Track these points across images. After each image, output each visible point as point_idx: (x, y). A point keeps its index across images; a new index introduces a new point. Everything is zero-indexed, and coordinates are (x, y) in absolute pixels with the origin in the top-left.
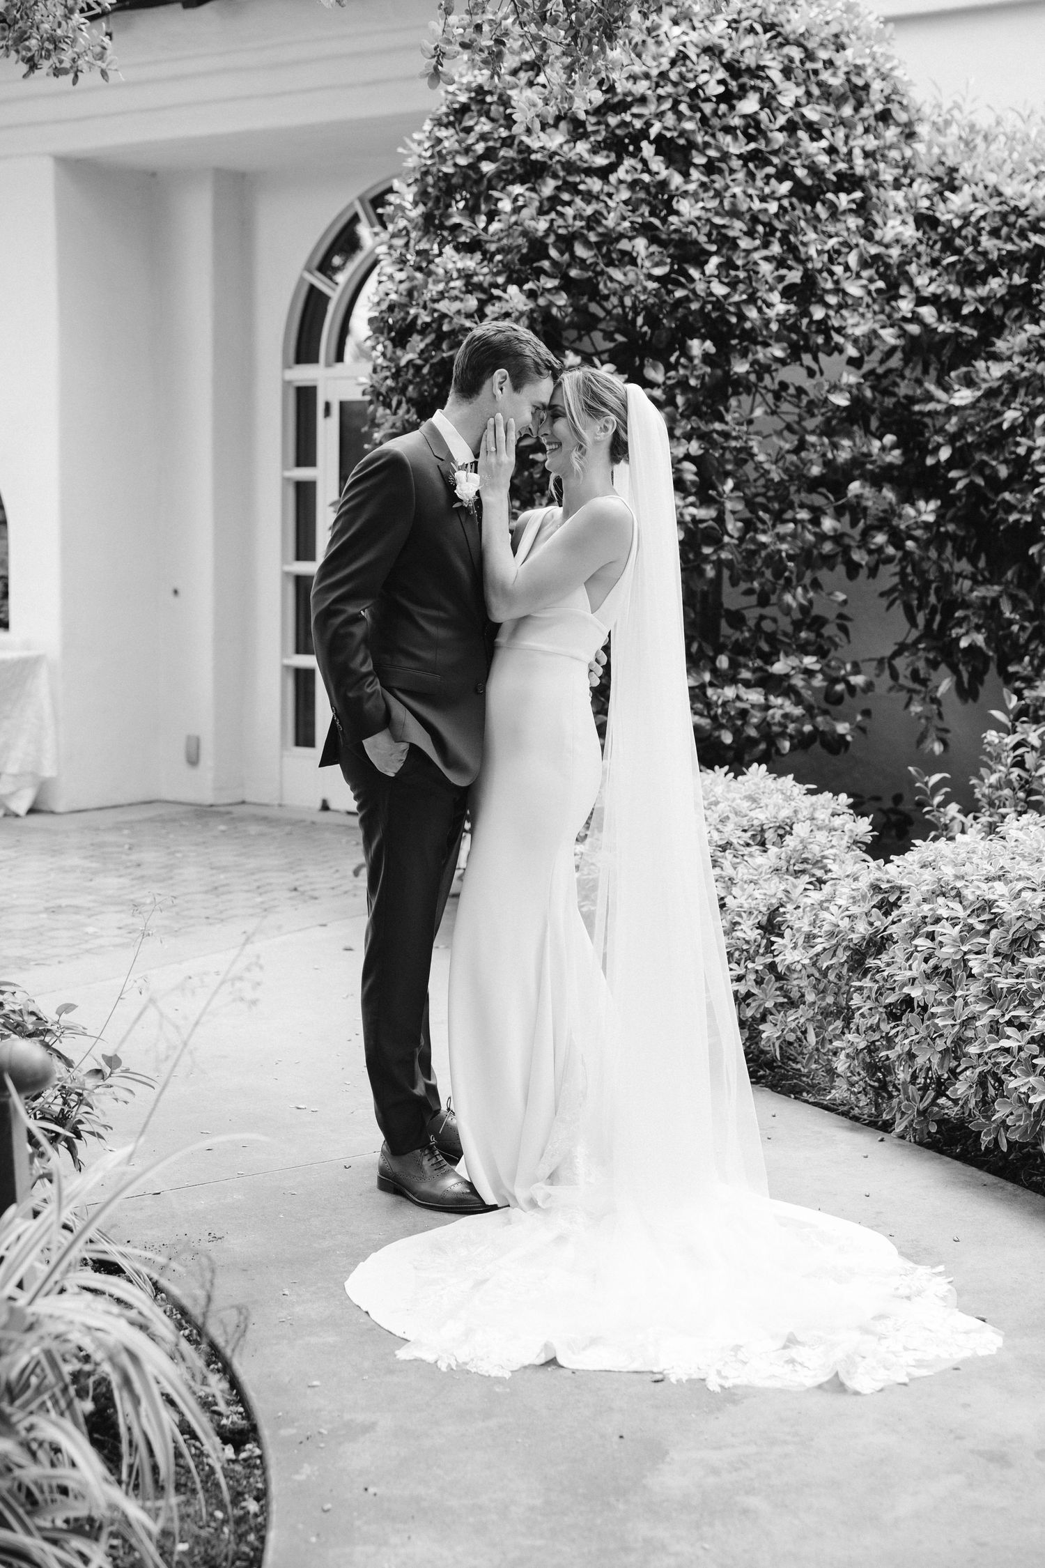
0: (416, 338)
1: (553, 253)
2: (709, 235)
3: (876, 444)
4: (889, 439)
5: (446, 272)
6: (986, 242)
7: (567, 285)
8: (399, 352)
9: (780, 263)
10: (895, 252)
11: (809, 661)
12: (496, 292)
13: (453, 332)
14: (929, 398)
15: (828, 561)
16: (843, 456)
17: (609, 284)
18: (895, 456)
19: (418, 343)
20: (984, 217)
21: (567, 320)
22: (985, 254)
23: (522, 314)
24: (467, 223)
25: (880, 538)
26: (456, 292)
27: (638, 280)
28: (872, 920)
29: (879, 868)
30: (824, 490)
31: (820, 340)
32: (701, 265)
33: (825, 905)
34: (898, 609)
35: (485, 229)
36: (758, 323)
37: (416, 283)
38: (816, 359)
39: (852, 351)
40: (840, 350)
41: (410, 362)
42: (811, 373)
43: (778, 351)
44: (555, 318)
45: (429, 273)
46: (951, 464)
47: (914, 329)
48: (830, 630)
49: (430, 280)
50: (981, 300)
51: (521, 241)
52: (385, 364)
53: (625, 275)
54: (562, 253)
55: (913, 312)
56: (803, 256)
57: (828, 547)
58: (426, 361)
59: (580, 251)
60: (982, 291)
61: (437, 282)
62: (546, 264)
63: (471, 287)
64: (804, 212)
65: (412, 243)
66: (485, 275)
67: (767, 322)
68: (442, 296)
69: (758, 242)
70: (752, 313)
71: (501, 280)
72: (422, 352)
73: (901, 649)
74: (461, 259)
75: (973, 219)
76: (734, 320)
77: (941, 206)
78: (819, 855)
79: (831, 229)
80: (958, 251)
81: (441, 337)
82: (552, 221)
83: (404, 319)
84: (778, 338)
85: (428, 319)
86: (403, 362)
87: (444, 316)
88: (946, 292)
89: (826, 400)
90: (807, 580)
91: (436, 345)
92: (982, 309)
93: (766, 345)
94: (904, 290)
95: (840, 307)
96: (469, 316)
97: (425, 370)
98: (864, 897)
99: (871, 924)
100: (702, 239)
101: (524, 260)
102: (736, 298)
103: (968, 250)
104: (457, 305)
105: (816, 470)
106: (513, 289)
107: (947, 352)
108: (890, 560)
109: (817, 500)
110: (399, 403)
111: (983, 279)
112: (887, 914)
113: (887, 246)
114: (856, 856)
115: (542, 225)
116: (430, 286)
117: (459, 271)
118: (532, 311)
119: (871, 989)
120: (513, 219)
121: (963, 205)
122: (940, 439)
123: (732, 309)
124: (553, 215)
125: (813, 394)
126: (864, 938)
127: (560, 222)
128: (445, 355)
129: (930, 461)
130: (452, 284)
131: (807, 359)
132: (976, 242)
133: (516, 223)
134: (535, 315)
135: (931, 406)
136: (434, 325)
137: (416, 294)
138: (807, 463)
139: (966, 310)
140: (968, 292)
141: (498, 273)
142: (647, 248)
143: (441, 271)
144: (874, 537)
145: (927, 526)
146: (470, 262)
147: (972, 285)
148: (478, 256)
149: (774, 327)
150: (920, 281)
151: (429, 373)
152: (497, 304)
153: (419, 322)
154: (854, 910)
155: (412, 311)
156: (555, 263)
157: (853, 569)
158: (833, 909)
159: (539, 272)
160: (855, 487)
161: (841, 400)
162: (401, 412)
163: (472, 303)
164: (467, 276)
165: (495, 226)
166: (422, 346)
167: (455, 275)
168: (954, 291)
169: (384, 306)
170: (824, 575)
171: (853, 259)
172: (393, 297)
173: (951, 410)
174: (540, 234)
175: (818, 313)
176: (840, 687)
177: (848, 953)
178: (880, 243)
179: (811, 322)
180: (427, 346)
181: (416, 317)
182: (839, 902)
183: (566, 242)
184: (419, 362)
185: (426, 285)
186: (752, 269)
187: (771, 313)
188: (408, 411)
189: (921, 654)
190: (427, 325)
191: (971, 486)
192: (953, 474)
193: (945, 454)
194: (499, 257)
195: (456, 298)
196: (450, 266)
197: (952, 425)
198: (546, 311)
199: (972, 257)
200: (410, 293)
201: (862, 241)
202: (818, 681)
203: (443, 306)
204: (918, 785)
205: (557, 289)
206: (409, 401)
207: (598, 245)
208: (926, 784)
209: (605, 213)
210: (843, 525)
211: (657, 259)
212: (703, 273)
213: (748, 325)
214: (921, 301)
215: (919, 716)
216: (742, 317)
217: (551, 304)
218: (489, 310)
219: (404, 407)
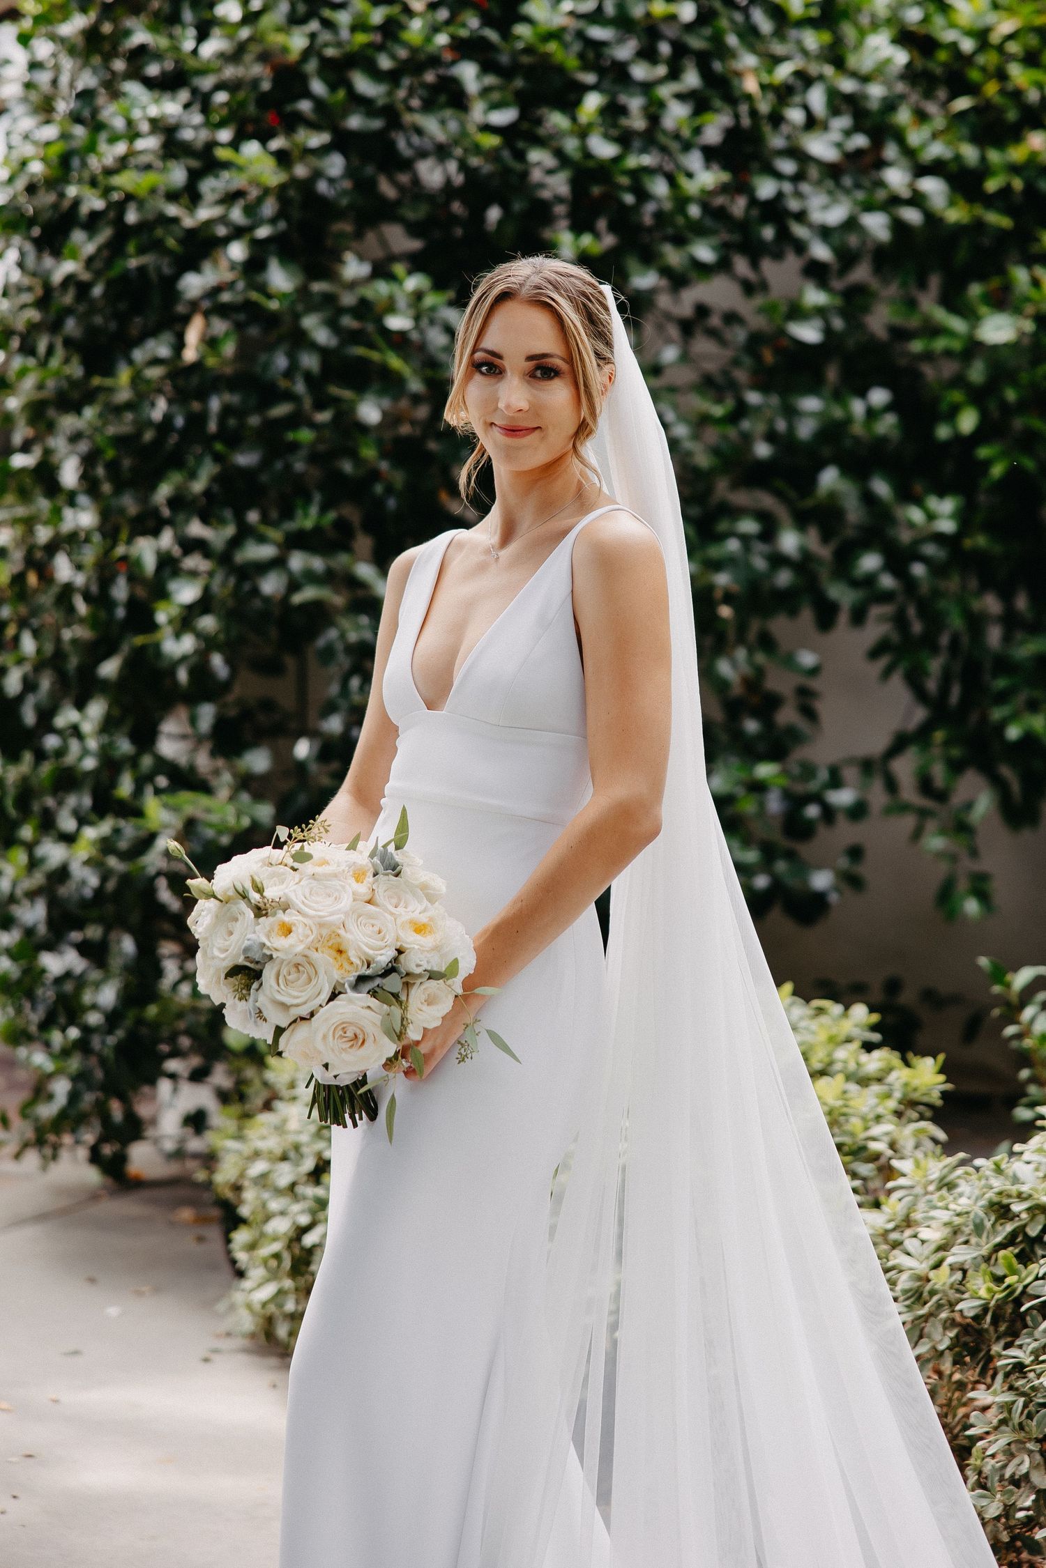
0: (78, 236)
1: (318, 87)
2: (581, 56)
3: (858, 407)
4: (879, 396)
5: (130, 123)
6: (1019, 75)
7: (342, 142)
8: (48, 261)
9: (699, 103)
10: (876, 91)
11: (765, 770)
12: (223, 154)
13: (142, 227)
14: (933, 330)
15: (786, 601)
16: (805, 429)
17: (416, 140)
18: (888, 424)
19: (85, 244)
20: (1011, 37)
21: (344, 202)
22: (1016, 95)
23: (266, 191)
24: (163, 42)
25: (870, 562)
26: (144, 159)
27: (464, 133)
28: (1000, 1271)
29: (998, 1170)
30: (780, 484)
31: (768, 233)
32: (570, 105)
33: (894, 1236)
34: (897, 681)
35: (195, 52)
36: (668, 206)
37: (76, 144)
38: (755, 265)
39: (821, 252)
40: (800, 247)
41: (69, 279)
42: (749, 288)
43: (704, 252)
44: (322, 200)
45: (97, 126)
46: (980, 436)
47: (912, 216)
48: (787, 716)
49: (103, 136)
50: (1014, 169)
51: (257, 70)
52: (27, 281)
53: (443, 123)
54: (333, 87)
55: (911, 186)
56: (737, 93)
57: (784, 578)
58: (98, 274)
59: (364, 85)
60: (1017, 154)
61: (113, 140)
62: (305, 106)
63: (173, 147)
64: (732, 21)
65: (64, 79)
66: (196, 128)
67: (681, 201)
68: (123, 163)
69: (661, 70)
70: (660, 188)
71: (225, 135)
72: (90, 261)
73: (900, 744)
74: (157, 101)
75: (995, 38)
76: (629, 199)
77: (939, 21)
78: (862, 1135)
79: (778, 49)
80: (972, 89)
81: (123, 233)
82: (313, 36)
83: (55, 206)
84: (699, 230)
85: (98, 204)
86: (58, 277)
87: (129, 197)
88: (958, 158)
89: (782, 333)
90: (752, 634)
91: (114, 249)
92: (1018, 184)
93: (680, 241)
94: (891, 151)
95: (798, 178)
96: (172, 196)
97: (97, 291)
98: (979, 1228)
99: (999, 1280)
100: (572, 62)
101: (264, 101)
102: (632, 162)
103: (991, 89)
104: (149, 179)
105: (763, 450)
106: (252, 149)
107: (962, 254)
108: (885, 597)
109: (767, 501)
110: (50, 351)
111: (1014, 134)
112: (1025, 1258)
113: (865, 79)
114: (922, 1131)
115: (297, 42)
116: (103, 146)
117: (154, 122)
118: (282, 188)
119: (1008, 1407)
120: (245, 33)
121: (980, 15)
122: (957, 396)
123: (624, 180)
124: (314, 25)
125: (758, 322)
126: (985, 1309)
127: (326, 36)
128: (133, 263)
129: (943, 432)
130: (141, 144)
131: (741, 266)
132: (1002, 76)
133: (251, 39)
134: (292, 193)
135: (940, 344)
136: (112, 214)
137: (76, 162)
138: (747, 439)
139: (992, 185)
140: (994, 156)
141: (222, 124)
142: (478, 77)
143: (119, 123)
144: (857, 557)
145: (939, 538)
146: (171, 107)
147: (1000, 144)
148: (184, 95)
149: (694, 211)
150: (915, 137)
151: (106, 294)
152: (226, 175)
153: (84, 210)
154: (959, 1254)
155: (72, 191)
156: (319, 104)
157: (826, 615)
158: (911, 1244)
159: (292, 122)
160: (829, 478)
161: (808, 333)
162: (55, 363)
163: (178, 175)
164: (167, 130)
165: (210, 48)
166: (90, 248)
167: (145, 127)
168: (970, 153)
169: (21, 184)
170: (780, 626)
171: (817, 98)
172: (36, 168)
173: (974, 348)
174: (294, 56)
175: (766, 189)
176: (812, 811)
177: (952, 1334)
178: (854, 75)
179: (753, 202)
180: (99, 250)
181: (76, 203)
182: (925, 1233)
183: (337, 71)
184: (86, 276)
185: (91, 147)
186: (654, 112)
187: (691, 187)
188: (67, 361)
189: (936, 751)
190: (95, 216)
191: (1014, 473)
192: (984, 452)
193: (968, 421)
194: (221, 97)
195: (148, 167)
196: (137, 114)
197: (977, 373)
198: (306, 186)
199: (998, 100)
200: (65, 161)
201: (828, 70)
202: (774, 804)
203: (126, 180)
204: (997, 989)
205: (324, 150)
206: (68, 343)
207: (392, 77)
208: (1008, 986)
209: (403, 19)
210: (812, 540)
211: (496, 96)
212: (574, 119)
213: (650, 208)
214: (921, 170)
215: (940, 855)
216: (643, 195)
217: (317, 174)
218: (210, 187)
219: (60, 353)
